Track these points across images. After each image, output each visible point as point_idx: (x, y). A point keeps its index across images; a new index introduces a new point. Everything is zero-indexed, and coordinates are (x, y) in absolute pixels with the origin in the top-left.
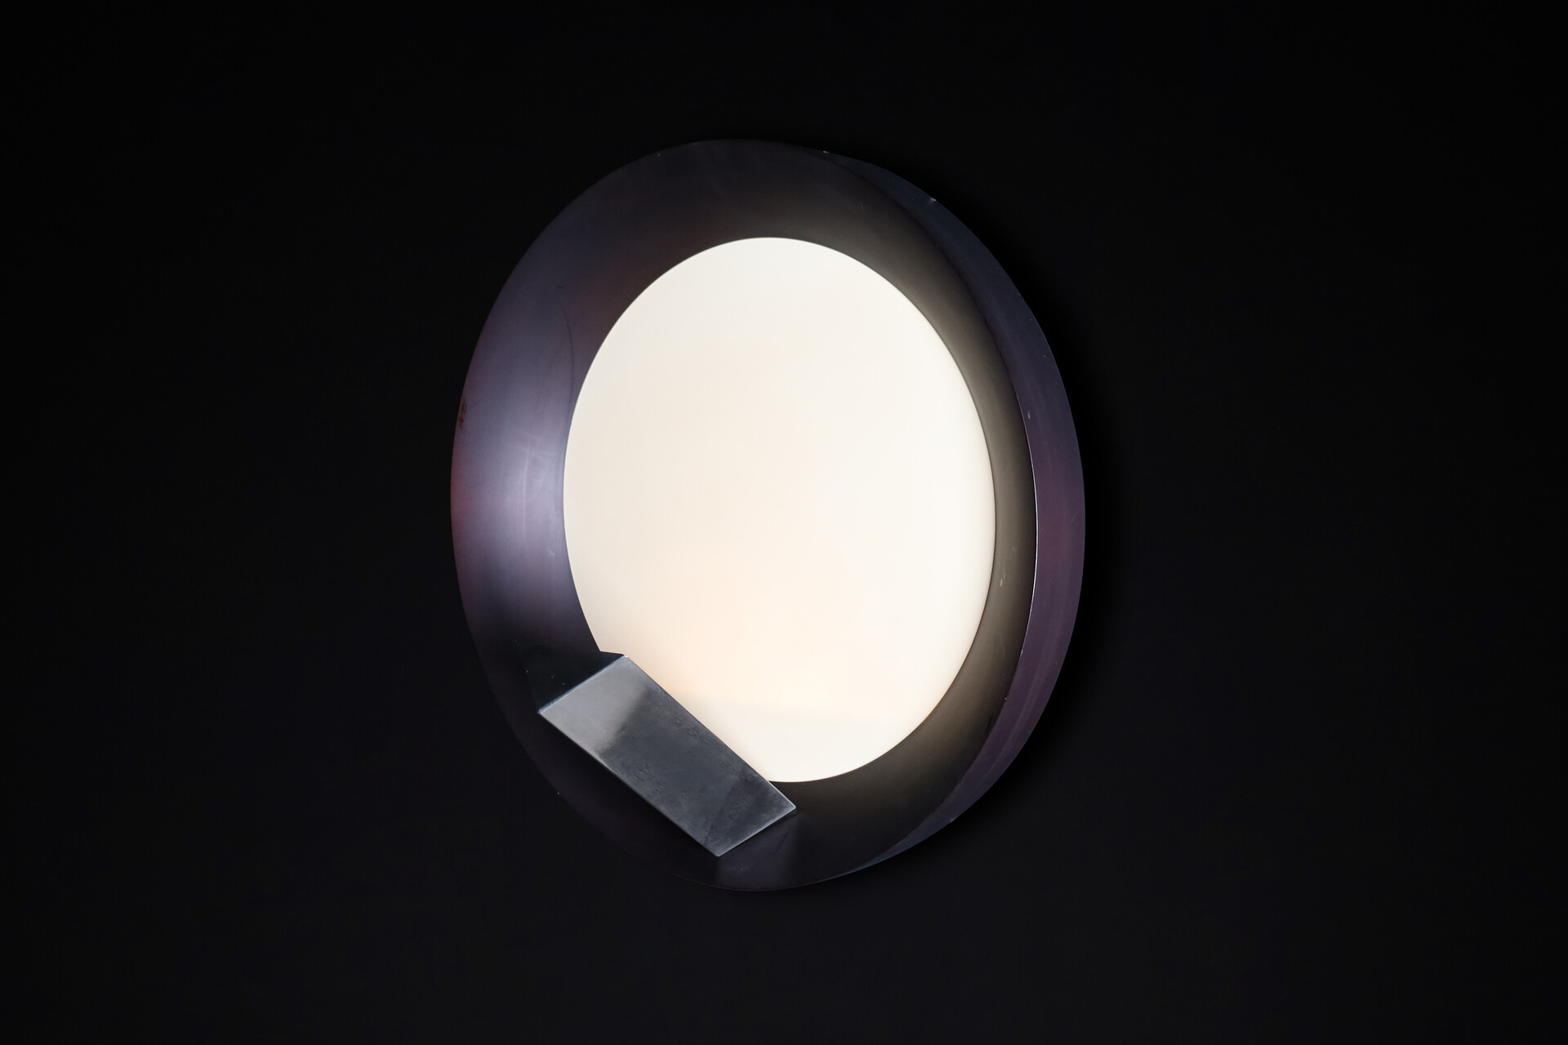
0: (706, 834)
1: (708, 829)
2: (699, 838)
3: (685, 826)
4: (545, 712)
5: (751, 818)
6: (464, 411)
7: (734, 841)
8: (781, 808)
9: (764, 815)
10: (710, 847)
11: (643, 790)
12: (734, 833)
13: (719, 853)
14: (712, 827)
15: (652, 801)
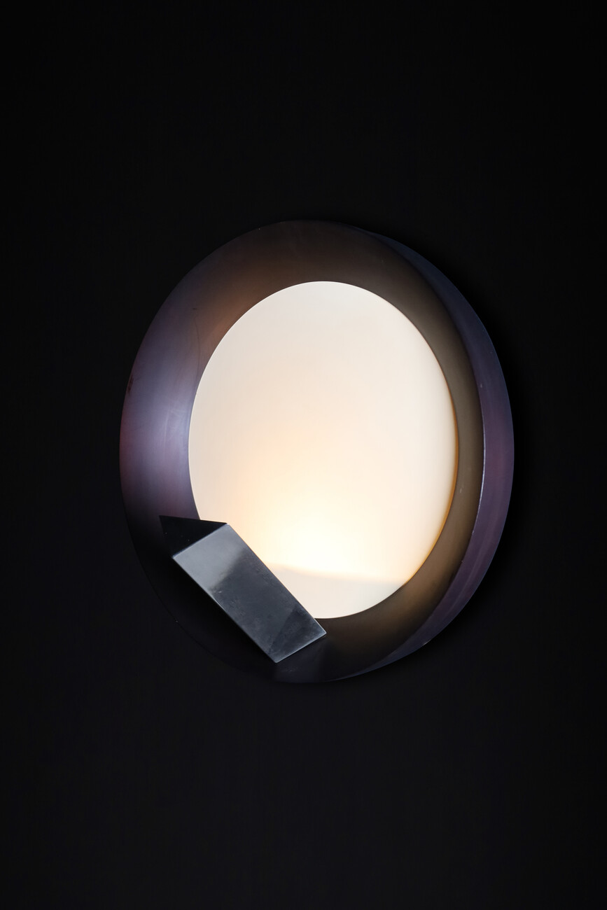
0: (270, 647)
1: (271, 644)
2: (266, 648)
3: (257, 640)
4: (176, 558)
5: (299, 638)
6: (131, 382)
7: (286, 654)
8: (317, 633)
9: (306, 637)
10: (272, 656)
11: (233, 614)
12: (287, 648)
13: (277, 660)
14: (274, 643)
15: (238, 622)
